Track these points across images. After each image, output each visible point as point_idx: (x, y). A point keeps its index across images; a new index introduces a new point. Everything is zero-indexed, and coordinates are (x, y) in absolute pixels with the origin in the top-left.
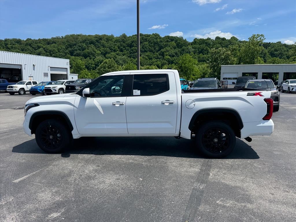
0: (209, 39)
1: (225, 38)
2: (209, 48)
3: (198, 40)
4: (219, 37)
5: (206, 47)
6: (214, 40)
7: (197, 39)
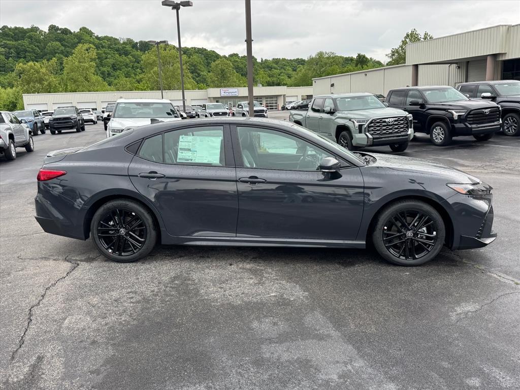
0: (34, 29)
1: (68, 29)
2: (37, 48)
3: (10, 29)
4: (55, 26)
5: (30, 46)
6: (45, 32)
7: (9, 27)
